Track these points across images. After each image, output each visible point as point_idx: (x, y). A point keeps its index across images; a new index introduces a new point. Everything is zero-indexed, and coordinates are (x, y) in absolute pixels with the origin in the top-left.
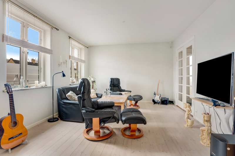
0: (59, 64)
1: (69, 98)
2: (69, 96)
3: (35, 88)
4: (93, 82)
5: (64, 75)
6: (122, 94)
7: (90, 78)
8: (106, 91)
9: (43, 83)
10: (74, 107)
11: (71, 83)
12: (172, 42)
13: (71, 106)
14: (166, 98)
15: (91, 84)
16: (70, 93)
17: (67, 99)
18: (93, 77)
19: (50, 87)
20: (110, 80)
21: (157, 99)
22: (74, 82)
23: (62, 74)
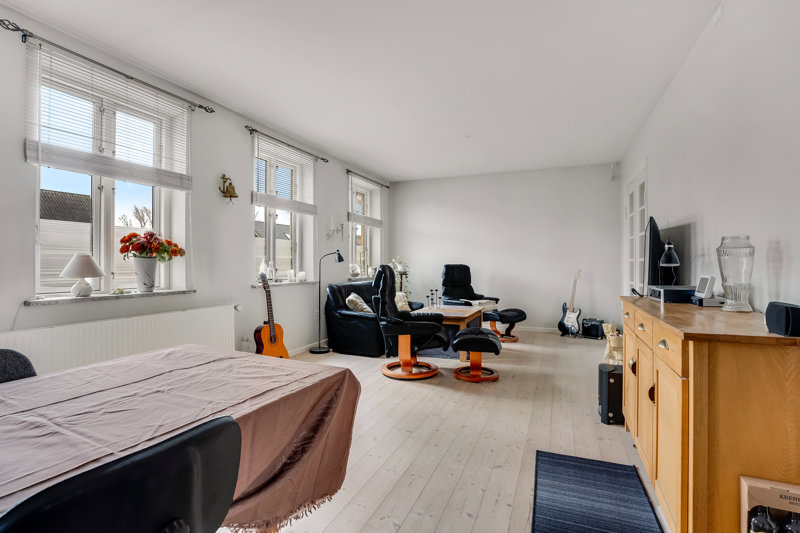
0: (328, 235)
1: (351, 307)
2: (351, 302)
3: (289, 285)
4: (403, 274)
5: (341, 259)
6: (470, 305)
7: (393, 263)
8: (430, 295)
9: (301, 275)
10: (361, 325)
11: (350, 277)
12: (618, 164)
13: (355, 322)
14: (595, 320)
15: (397, 280)
16: (353, 296)
17: (347, 309)
18: (400, 263)
19: (314, 283)
20: (442, 270)
21: (571, 321)
22: (358, 275)
23: (336, 256)
